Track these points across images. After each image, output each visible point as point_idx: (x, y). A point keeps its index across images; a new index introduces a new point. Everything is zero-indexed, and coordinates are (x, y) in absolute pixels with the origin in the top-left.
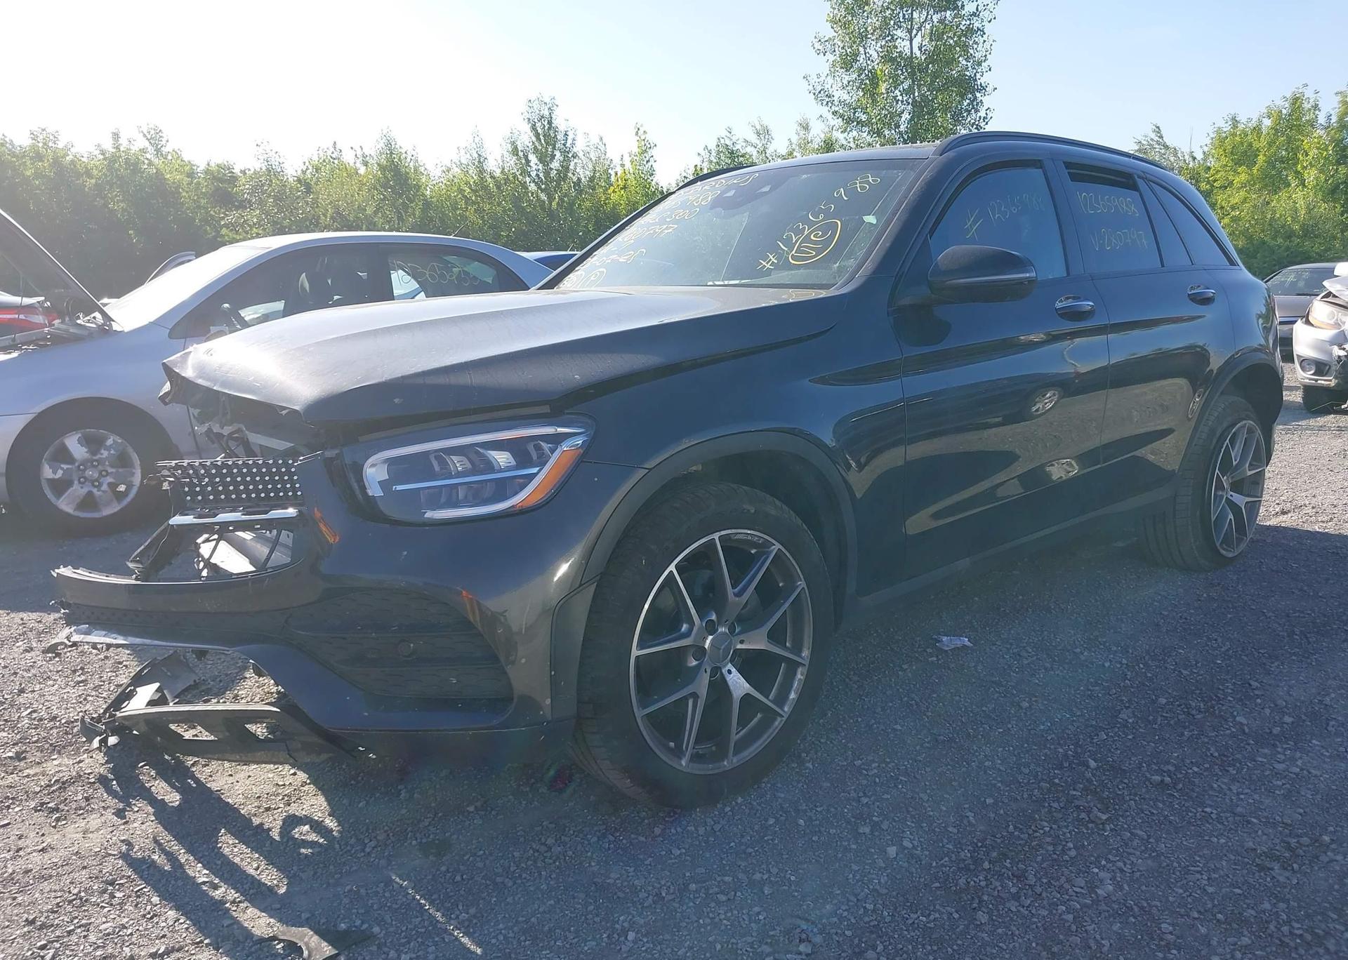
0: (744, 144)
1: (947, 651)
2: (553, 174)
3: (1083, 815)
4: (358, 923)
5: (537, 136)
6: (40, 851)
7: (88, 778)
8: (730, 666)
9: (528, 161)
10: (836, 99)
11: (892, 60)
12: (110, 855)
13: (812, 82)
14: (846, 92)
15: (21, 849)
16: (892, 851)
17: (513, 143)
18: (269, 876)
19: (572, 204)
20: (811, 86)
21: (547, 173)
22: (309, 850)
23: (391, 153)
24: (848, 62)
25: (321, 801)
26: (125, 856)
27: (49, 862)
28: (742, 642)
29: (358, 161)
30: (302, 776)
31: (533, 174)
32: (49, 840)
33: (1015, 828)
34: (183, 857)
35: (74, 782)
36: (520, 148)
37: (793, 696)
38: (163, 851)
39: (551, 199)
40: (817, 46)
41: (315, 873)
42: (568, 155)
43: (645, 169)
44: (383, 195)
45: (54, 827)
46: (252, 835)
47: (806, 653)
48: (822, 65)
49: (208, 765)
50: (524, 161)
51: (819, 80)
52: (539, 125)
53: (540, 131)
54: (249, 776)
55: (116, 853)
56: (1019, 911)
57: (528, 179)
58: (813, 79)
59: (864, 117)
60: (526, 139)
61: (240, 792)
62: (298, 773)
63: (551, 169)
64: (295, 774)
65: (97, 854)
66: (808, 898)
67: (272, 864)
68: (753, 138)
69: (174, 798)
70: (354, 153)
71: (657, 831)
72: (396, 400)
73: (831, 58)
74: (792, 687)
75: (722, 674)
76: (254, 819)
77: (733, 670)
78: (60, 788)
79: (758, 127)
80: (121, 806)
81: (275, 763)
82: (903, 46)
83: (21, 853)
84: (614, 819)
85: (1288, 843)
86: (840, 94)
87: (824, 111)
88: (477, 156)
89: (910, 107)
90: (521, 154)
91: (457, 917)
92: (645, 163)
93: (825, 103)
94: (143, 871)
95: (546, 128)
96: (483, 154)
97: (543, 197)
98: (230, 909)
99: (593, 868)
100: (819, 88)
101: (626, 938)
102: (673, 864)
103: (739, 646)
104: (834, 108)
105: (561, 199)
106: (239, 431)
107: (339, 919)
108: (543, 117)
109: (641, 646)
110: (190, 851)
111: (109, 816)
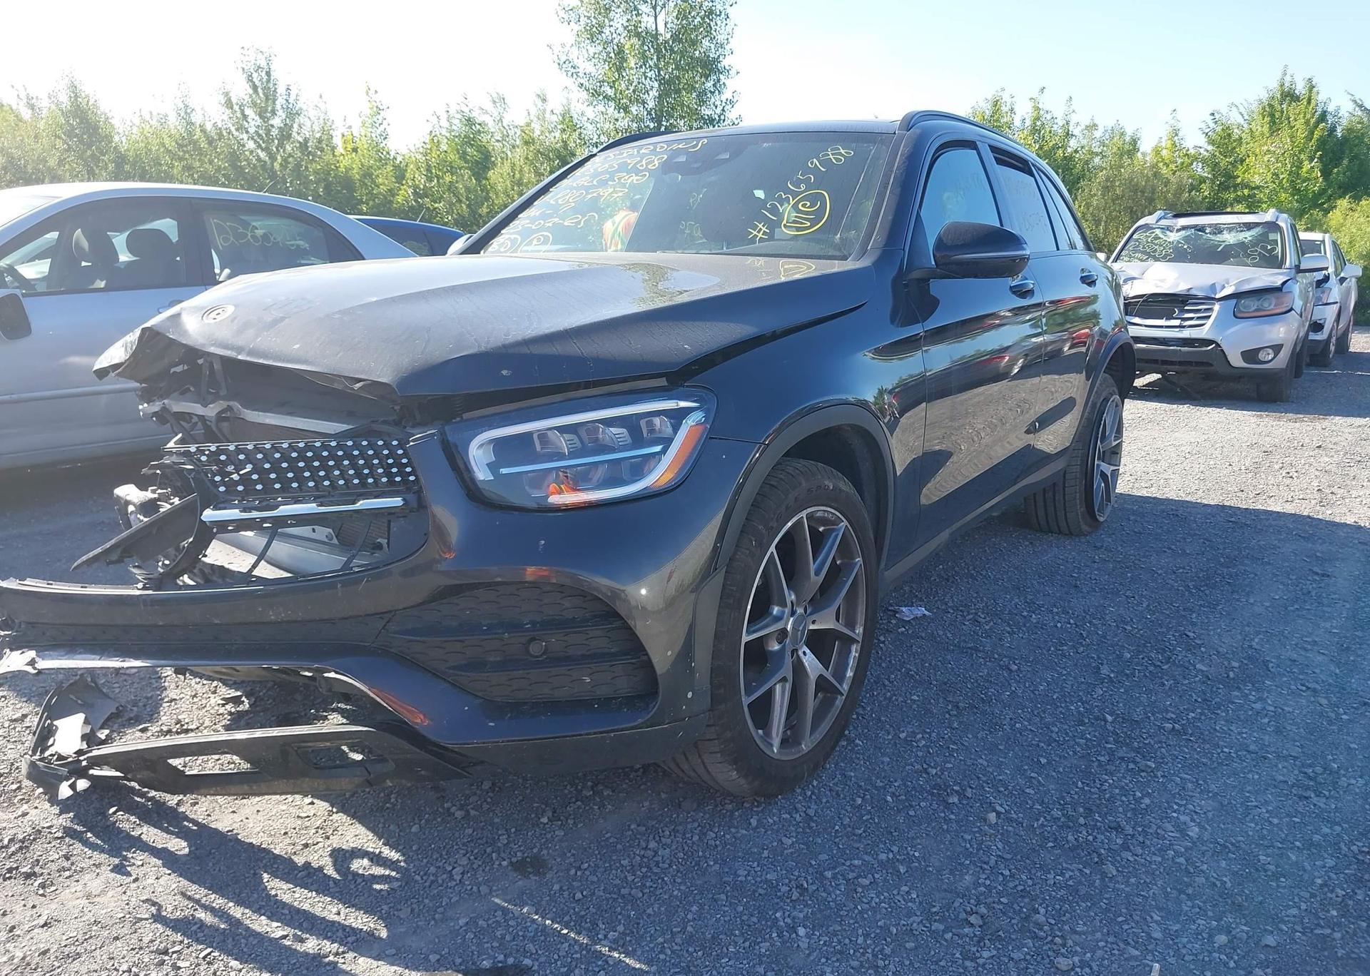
0: (480, 111)
1: (909, 621)
2: (275, 132)
3: (1131, 766)
4: (501, 957)
5: (255, 88)
6: (43, 926)
7: (50, 833)
8: (806, 649)
9: (245, 117)
10: (581, 70)
11: (638, 35)
12: (142, 919)
13: (556, 52)
14: (593, 64)
15: (14, 927)
16: (992, 817)
17: (226, 94)
18: (359, 920)
19: (298, 165)
20: (555, 55)
21: (268, 132)
22: (387, 886)
23: (76, 97)
24: (593, 33)
25: (360, 829)
26: (158, 918)
27: (64, 938)
28: (814, 622)
29: (22, 103)
30: (322, 806)
31: (252, 130)
32: (46, 912)
33: (1083, 783)
34: (237, 912)
35: (34, 839)
36: (234, 100)
37: (850, 674)
38: (206, 908)
39: (273, 158)
40: (562, 14)
41: (412, 910)
42: (292, 114)
43: (378, 132)
44: (68, 145)
45: (43, 895)
46: (308, 877)
47: (859, 630)
48: (567, 34)
49: (198, 803)
50: (239, 115)
51: (563, 50)
52: (255, 75)
53: (257, 83)
54: (258, 811)
55: (147, 916)
56: (1136, 860)
57: (245, 136)
58: (557, 48)
59: (610, 92)
60: (241, 91)
61: (258, 829)
62: (315, 801)
63: (272, 126)
64: (312, 803)
65: (122, 919)
66: (944, 872)
67: (353, 906)
68: (489, 106)
69: (179, 846)
70: (17, 93)
71: (754, 822)
72: (504, 372)
73: (576, 28)
74: (848, 665)
75: (798, 656)
76: (295, 859)
77: (808, 651)
78: (21, 848)
79: (495, 96)
80: (117, 861)
81: (281, 794)
82: (647, 22)
83: (17, 932)
84: (702, 815)
85: (1306, 773)
86: (586, 67)
87: (570, 82)
88: (182, 106)
89: (656, 85)
90: (236, 108)
91: (606, 937)
92: (377, 125)
93: (570, 74)
94: (195, 932)
95: (264, 80)
96: (191, 105)
97: (263, 155)
98: (338, 962)
99: (713, 868)
100: (563, 58)
101: (797, 935)
102: (791, 853)
103: (812, 627)
104: (580, 81)
105: (285, 160)
106: (230, 408)
107: (475, 957)
108: (259, 67)
109: (748, 632)
110: (240, 902)
111: (106, 872)
